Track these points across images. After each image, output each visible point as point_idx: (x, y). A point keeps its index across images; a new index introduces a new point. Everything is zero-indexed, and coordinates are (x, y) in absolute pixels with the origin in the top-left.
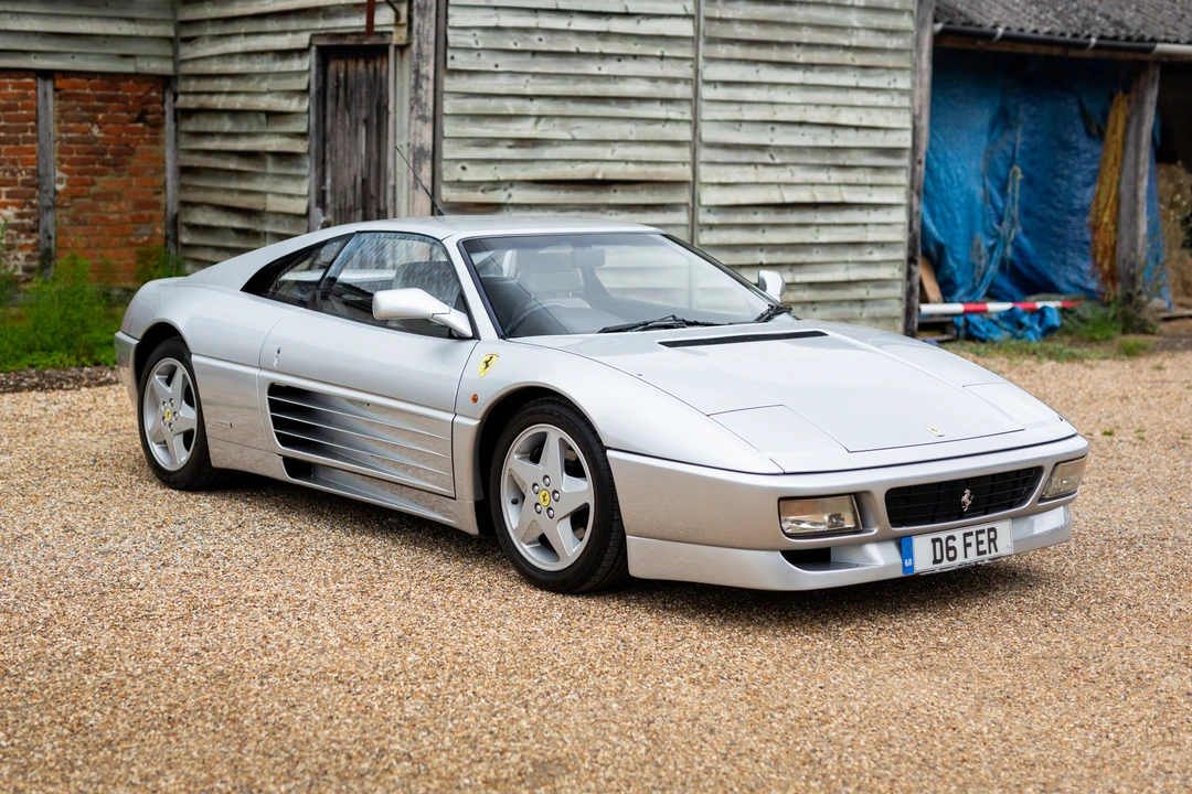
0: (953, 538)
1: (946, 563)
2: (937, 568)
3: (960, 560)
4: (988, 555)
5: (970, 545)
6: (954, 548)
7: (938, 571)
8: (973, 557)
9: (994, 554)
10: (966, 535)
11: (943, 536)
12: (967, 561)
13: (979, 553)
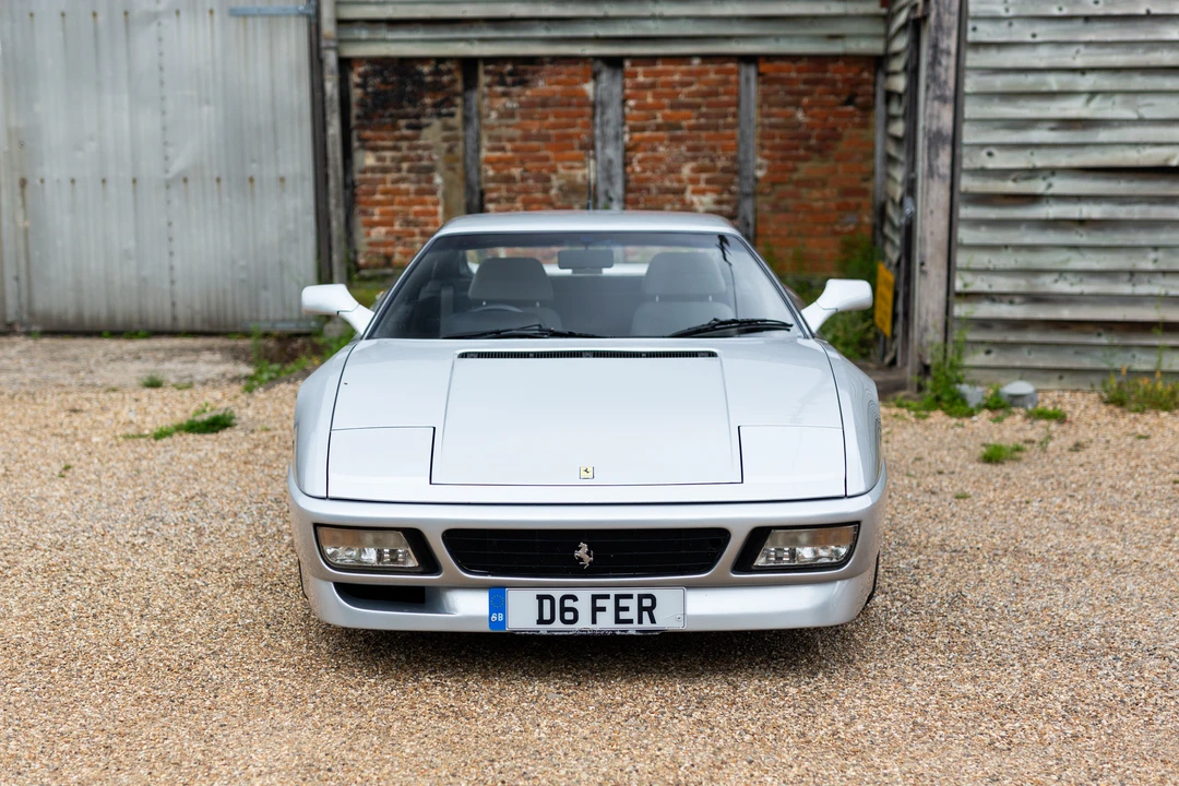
0: (575, 599)
1: (557, 625)
2: (544, 629)
3: (584, 624)
4: (635, 625)
5: (603, 609)
6: (575, 611)
7: (546, 633)
8: (606, 622)
9: (647, 625)
10: (595, 598)
11: (557, 594)
12: (597, 627)
13: (618, 621)
